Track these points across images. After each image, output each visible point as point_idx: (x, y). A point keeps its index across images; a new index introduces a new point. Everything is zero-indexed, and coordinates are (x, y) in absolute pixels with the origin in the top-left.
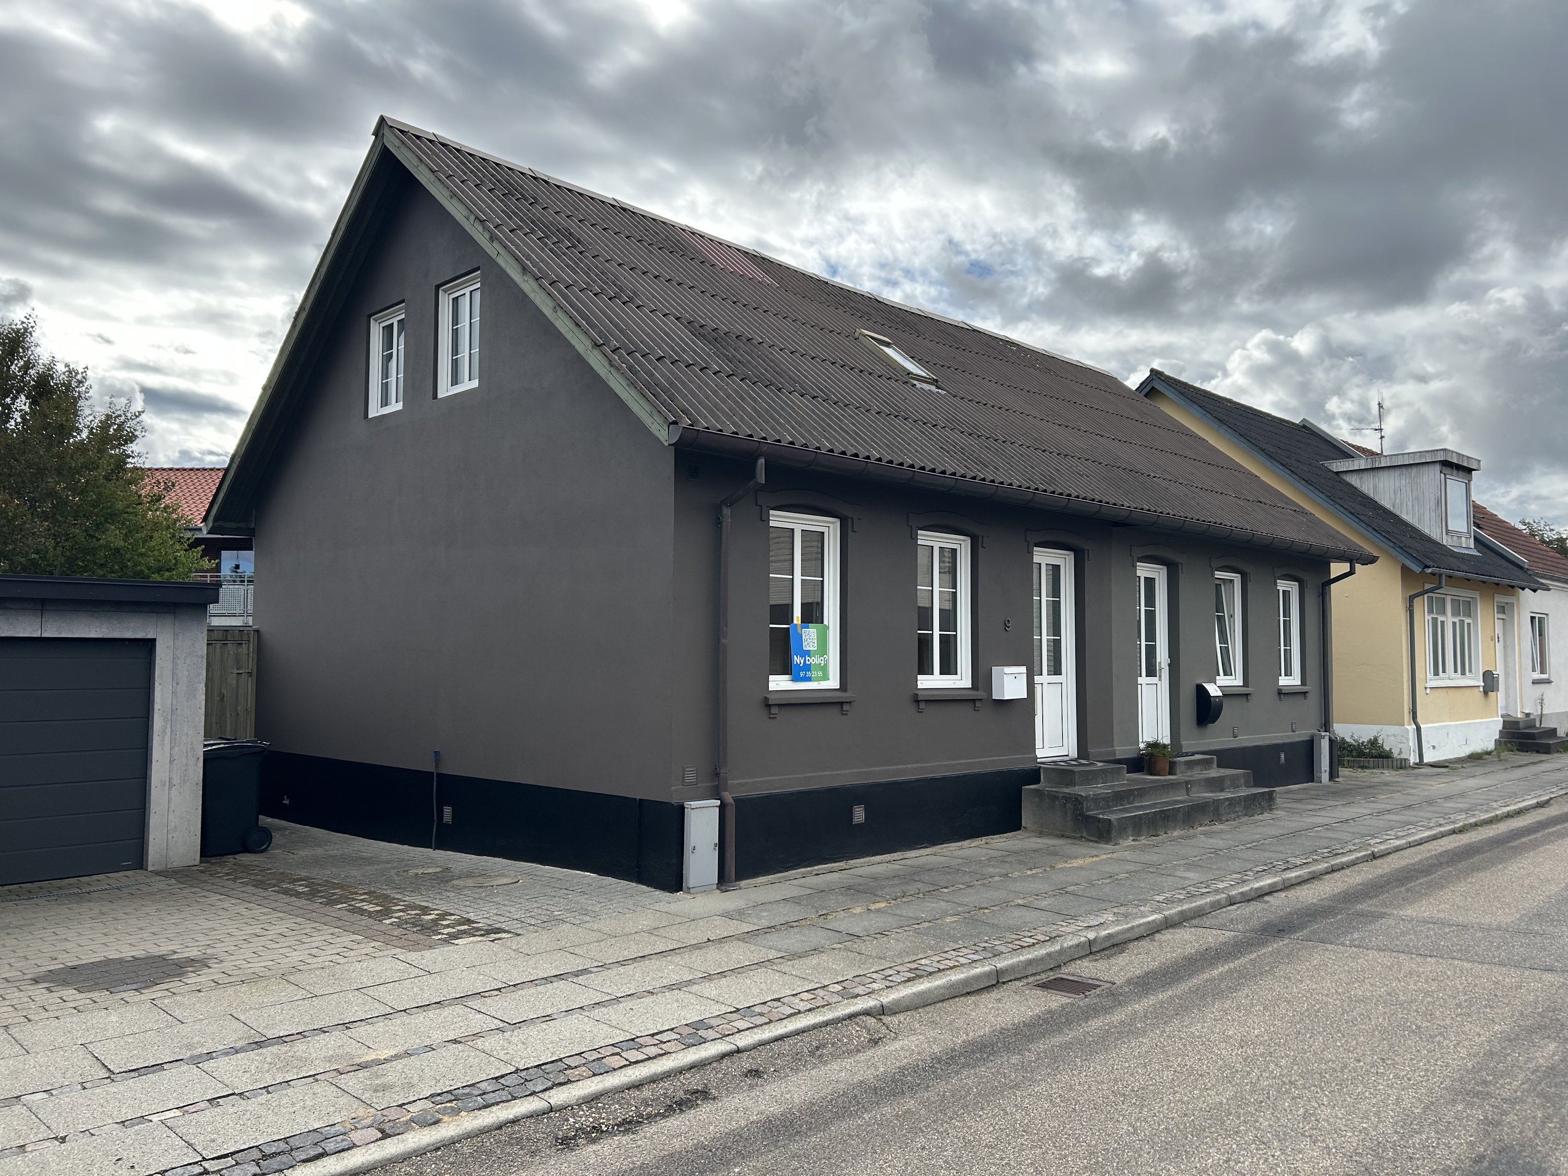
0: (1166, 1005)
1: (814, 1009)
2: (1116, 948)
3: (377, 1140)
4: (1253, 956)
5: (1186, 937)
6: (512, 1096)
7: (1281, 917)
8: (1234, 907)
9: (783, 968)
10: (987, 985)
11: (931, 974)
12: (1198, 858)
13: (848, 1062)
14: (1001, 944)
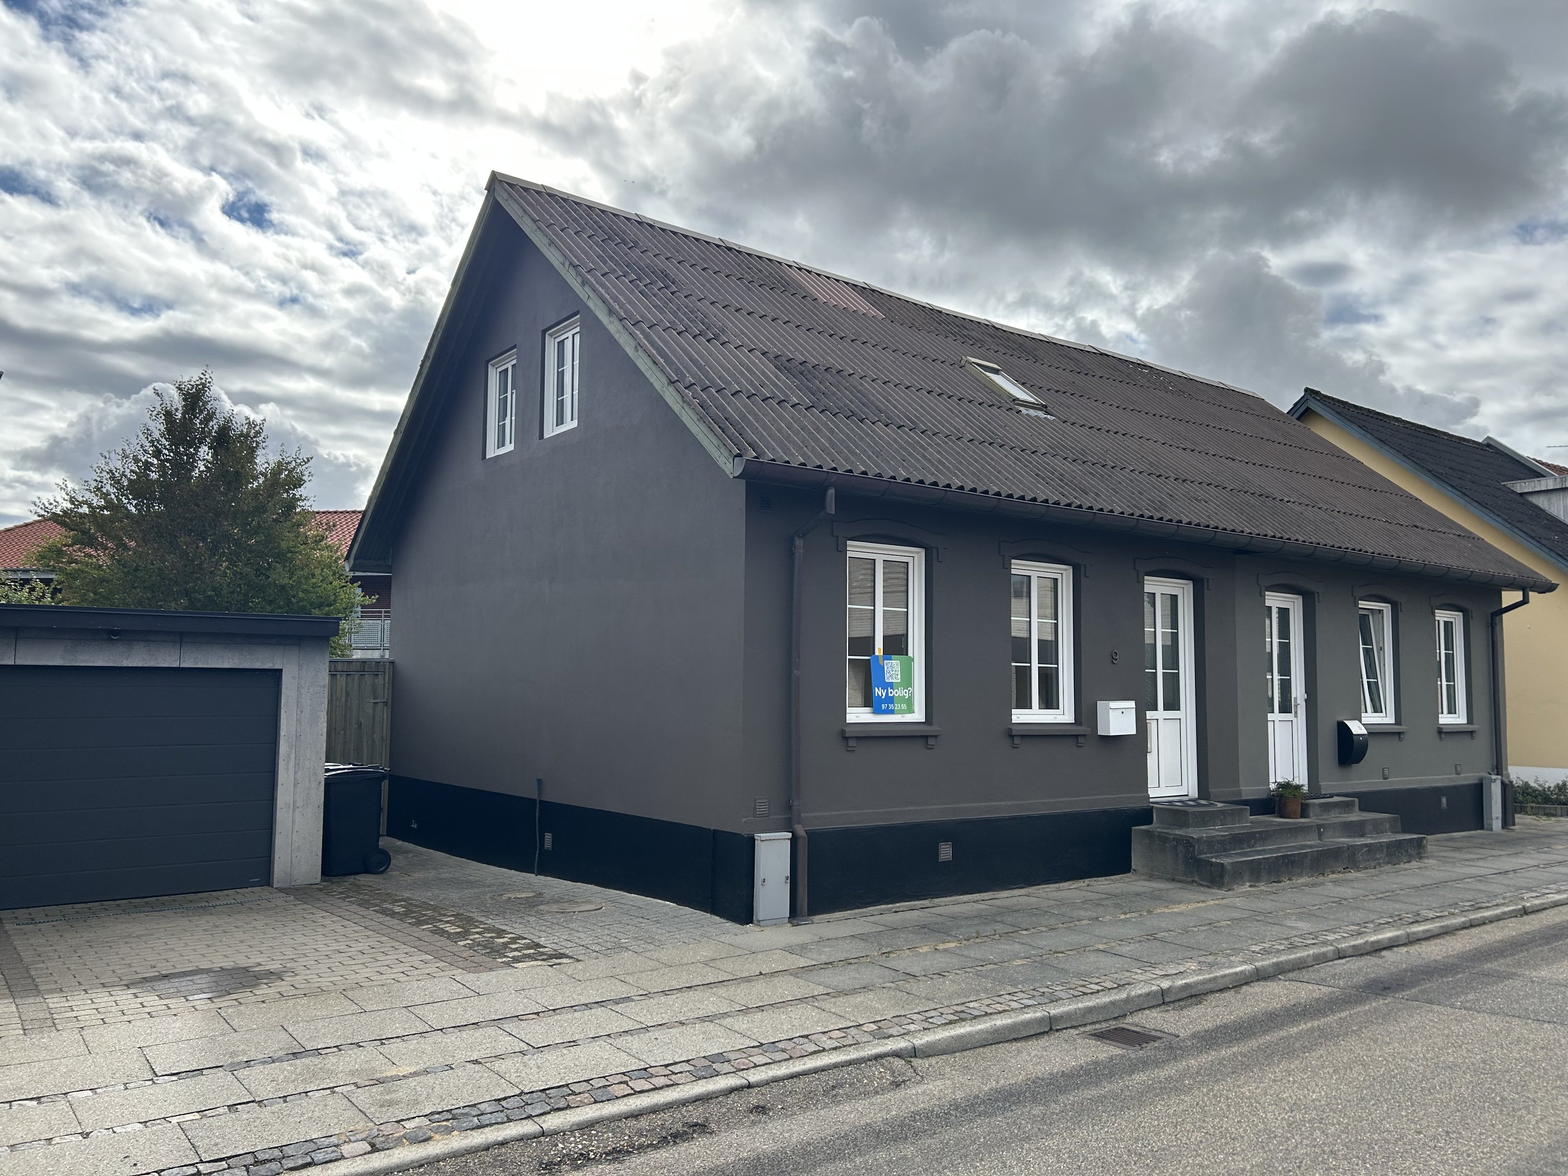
0: (1225, 1062)
1: (840, 1047)
2: (1193, 999)
3: (365, 1154)
4: (1343, 1015)
5: (1276, 991)
6: (508, 1118)
7: (1392, 974)
8: (1343, 961)
9: (823, 1005)
10: (1038, 1031)
11: (976, 1017)
12: (1317, 907)
13: (861, 1105)
14: (1062, 990)
